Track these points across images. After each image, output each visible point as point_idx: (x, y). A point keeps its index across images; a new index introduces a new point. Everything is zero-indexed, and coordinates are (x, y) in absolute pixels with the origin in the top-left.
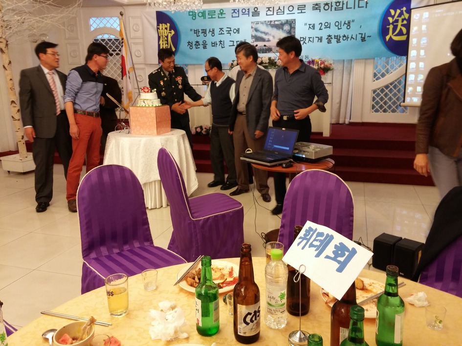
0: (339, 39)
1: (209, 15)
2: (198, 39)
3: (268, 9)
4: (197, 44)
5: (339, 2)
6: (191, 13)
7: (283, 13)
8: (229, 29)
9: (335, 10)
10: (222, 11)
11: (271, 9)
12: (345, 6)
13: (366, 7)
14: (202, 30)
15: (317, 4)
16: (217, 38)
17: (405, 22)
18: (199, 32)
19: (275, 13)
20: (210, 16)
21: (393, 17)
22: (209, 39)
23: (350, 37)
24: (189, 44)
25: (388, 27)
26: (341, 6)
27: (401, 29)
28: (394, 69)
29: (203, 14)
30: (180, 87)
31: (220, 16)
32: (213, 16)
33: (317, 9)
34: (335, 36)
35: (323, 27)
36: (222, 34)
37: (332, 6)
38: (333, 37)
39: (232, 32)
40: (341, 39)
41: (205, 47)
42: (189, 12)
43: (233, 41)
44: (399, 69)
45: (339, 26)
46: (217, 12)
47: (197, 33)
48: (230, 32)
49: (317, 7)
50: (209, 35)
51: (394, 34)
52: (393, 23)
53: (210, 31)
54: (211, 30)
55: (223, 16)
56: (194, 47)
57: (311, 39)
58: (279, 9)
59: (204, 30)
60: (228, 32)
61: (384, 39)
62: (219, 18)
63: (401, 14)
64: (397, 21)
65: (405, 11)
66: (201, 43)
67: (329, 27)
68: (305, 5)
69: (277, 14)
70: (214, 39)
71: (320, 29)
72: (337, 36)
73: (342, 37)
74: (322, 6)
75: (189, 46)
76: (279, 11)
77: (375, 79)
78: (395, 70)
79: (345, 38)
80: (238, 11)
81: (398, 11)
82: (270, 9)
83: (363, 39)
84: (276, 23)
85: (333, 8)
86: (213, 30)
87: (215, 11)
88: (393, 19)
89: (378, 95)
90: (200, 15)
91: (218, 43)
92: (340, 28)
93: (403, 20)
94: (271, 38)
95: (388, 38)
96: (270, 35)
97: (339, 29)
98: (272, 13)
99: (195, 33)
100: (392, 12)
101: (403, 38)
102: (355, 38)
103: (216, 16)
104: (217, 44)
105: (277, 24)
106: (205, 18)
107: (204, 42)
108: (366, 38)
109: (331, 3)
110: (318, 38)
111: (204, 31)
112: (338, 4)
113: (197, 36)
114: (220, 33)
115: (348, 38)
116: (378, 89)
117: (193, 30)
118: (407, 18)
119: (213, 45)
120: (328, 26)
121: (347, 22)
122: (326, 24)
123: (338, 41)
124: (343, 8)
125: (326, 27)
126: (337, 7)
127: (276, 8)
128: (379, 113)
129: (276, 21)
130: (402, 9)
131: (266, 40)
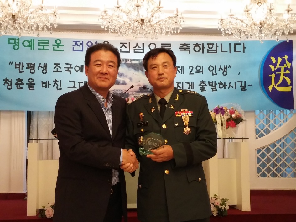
0: (215, 87)
1: (39, 45)
2: (21, 76)
3: (122, 45)
4: (19, 83)
5: (212, 44)
6: (12, 41)
7: (142, 51)
8: (69, 66)
9: (208, 52)
10: (58, 42)
11: (127, 45)
12: (219, 49)
13: (244, 52)
14: (28, 64)
15: (185, 44)
16: (51, 76)
17: (288, 72)
18: (23, 66)
19: (132, 50)
20: (42, 47)
21: (275, 65)
22: (38, 76)
23: (227, 84)
24: (6, 83)
25: (270, 76)
26: (214, 48)
27: (284, 79)
28: (279, 124)
29: (31, 44)
30: (187, 130)
31: (56, 48)
32: (46, 47)
33: (185, 50)
34: (209, 83)
35: (194, 71)
36: (57, 71)
37: (203, 48)
38: (207, 83)
39: (73, 70)
40: (217, 86)
41: (31, 88)
42: (9, 39)
43: (75, 82)
44: (285, 124)
45: (214, 71)
46: (52, 43)
47: (19, 68)
48: (70, 69)
49: (185, 47)
50: (39, 72)
51: (277, 85)
52: (275, 72)
53: (40, 66)
54: (42, 65)
55: (60, 48)
56: (14, 86)
57: (179, 85)
58: (137, 45)
59: (31, 64)
60: (67, 69)
61: (267, 89)
62: (54, 50)
63: (283, 63)
64: (279, 70)
65: (287, 59)
66: (25, 81)
67: (202, 72)
68: (170, 44)
69: (135, 52)
70: (45, 78)
71: (191, 73)
72: (212, 83)
73: (218, 85)
74: (192, 47)
75: (6, 85)
76: (137, 48)
77: (257, 136)
78: (281, 125)
79: (221, 86)
80: (82, 44)
81: (280, 60)
82: (125, 45)
83: (243, 88)
84: (134, 62)
85: (205, 50)
86: (45, 66)
87: (48, 41)
88: (275, 68)
89: (263, 155)
90: (26, 44)
91: (53, 83)
92: (214, 73)
93: (285, 69)
94: (127, 81)
95: (270, 88)
96: (126, 76)
97: (213, 75)
98: (127, 50)
99: (16, 68)
100: (274, 60)
101: (288, 89)
102: (234, 86)
103: (51, 47)
104: (49, 84)
105: (135, 64)
106: (33, 48)
107: (31, 80)
108: (247, 88)
109: (203, 44)
110: (189, 83)
111: (31, 67)
112: (211, 46)
113: (20, 72)
114: (56, 70)
115: (226, 86)
116: (263, 149)
117: (14, 64)
118: (289, 67)
119: (44, 85)
120: (200, 70)
121: (222, 67)
122: (198, 68)
123: (214, 89)
124: (216, 50)
125: (198, 71)
126: (209, 49)
127: (133, 45)
128: (267, 178)
129: (134, 60)
130: (283, 57)
131: (121, 83)
